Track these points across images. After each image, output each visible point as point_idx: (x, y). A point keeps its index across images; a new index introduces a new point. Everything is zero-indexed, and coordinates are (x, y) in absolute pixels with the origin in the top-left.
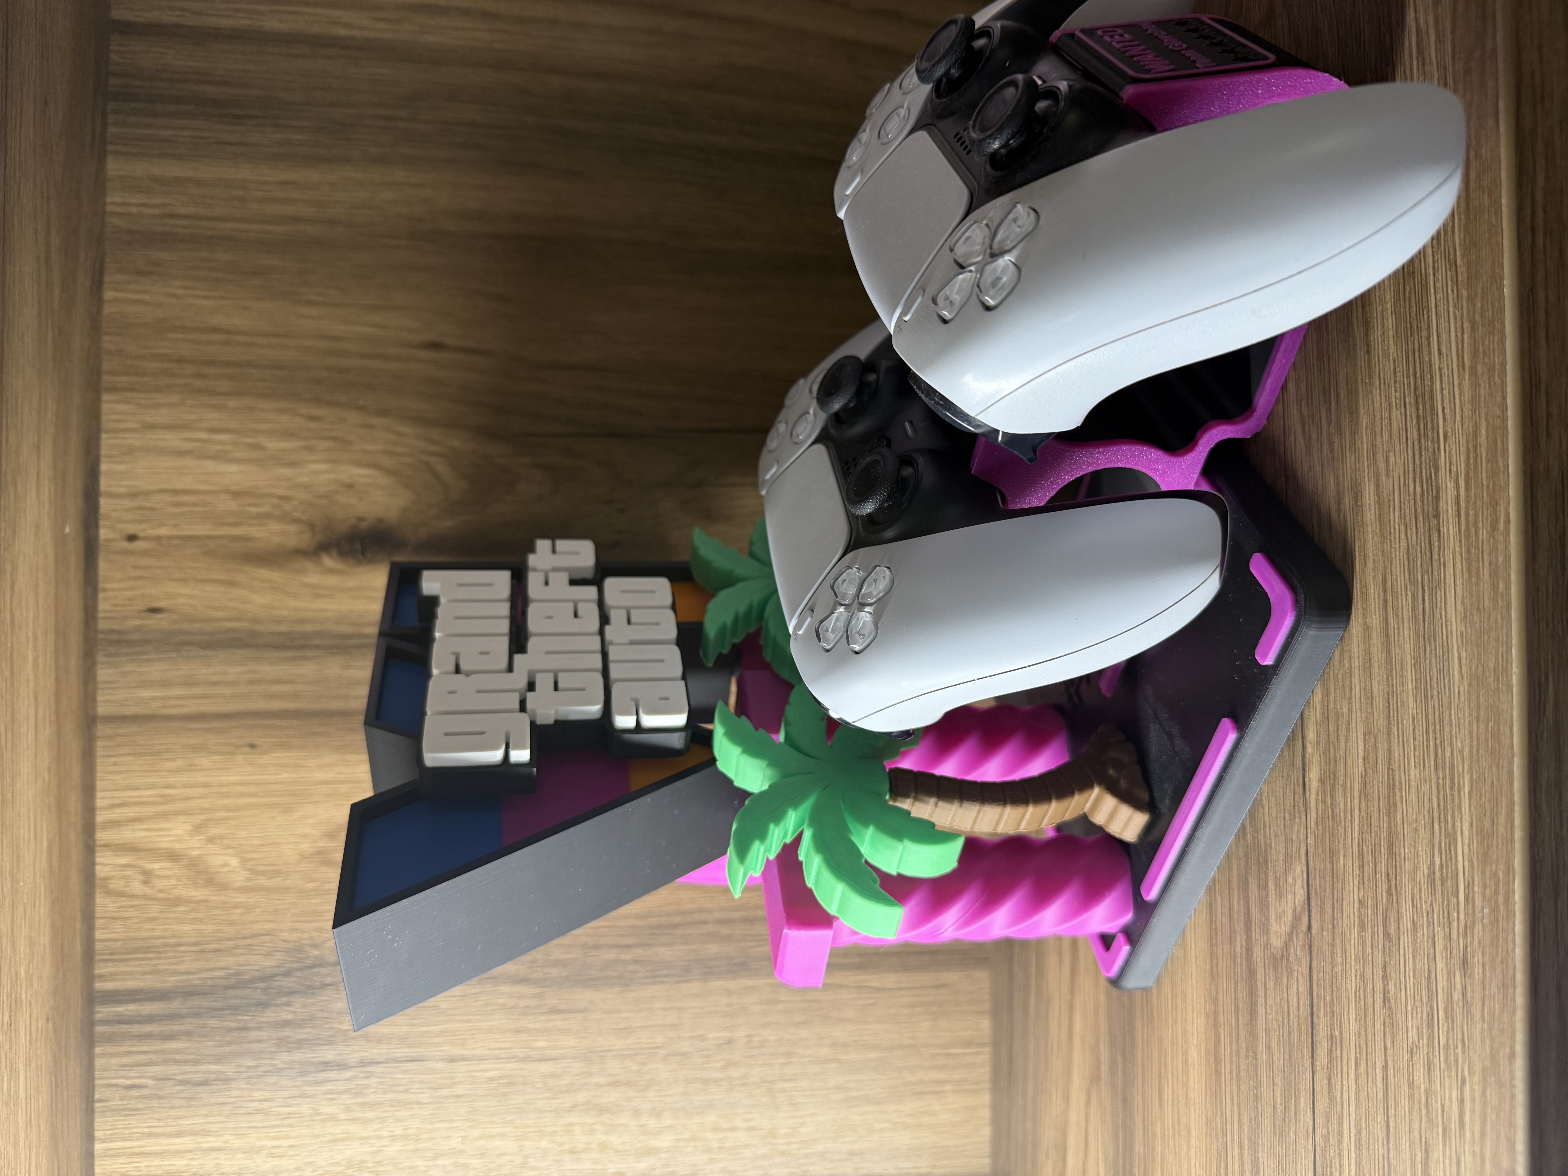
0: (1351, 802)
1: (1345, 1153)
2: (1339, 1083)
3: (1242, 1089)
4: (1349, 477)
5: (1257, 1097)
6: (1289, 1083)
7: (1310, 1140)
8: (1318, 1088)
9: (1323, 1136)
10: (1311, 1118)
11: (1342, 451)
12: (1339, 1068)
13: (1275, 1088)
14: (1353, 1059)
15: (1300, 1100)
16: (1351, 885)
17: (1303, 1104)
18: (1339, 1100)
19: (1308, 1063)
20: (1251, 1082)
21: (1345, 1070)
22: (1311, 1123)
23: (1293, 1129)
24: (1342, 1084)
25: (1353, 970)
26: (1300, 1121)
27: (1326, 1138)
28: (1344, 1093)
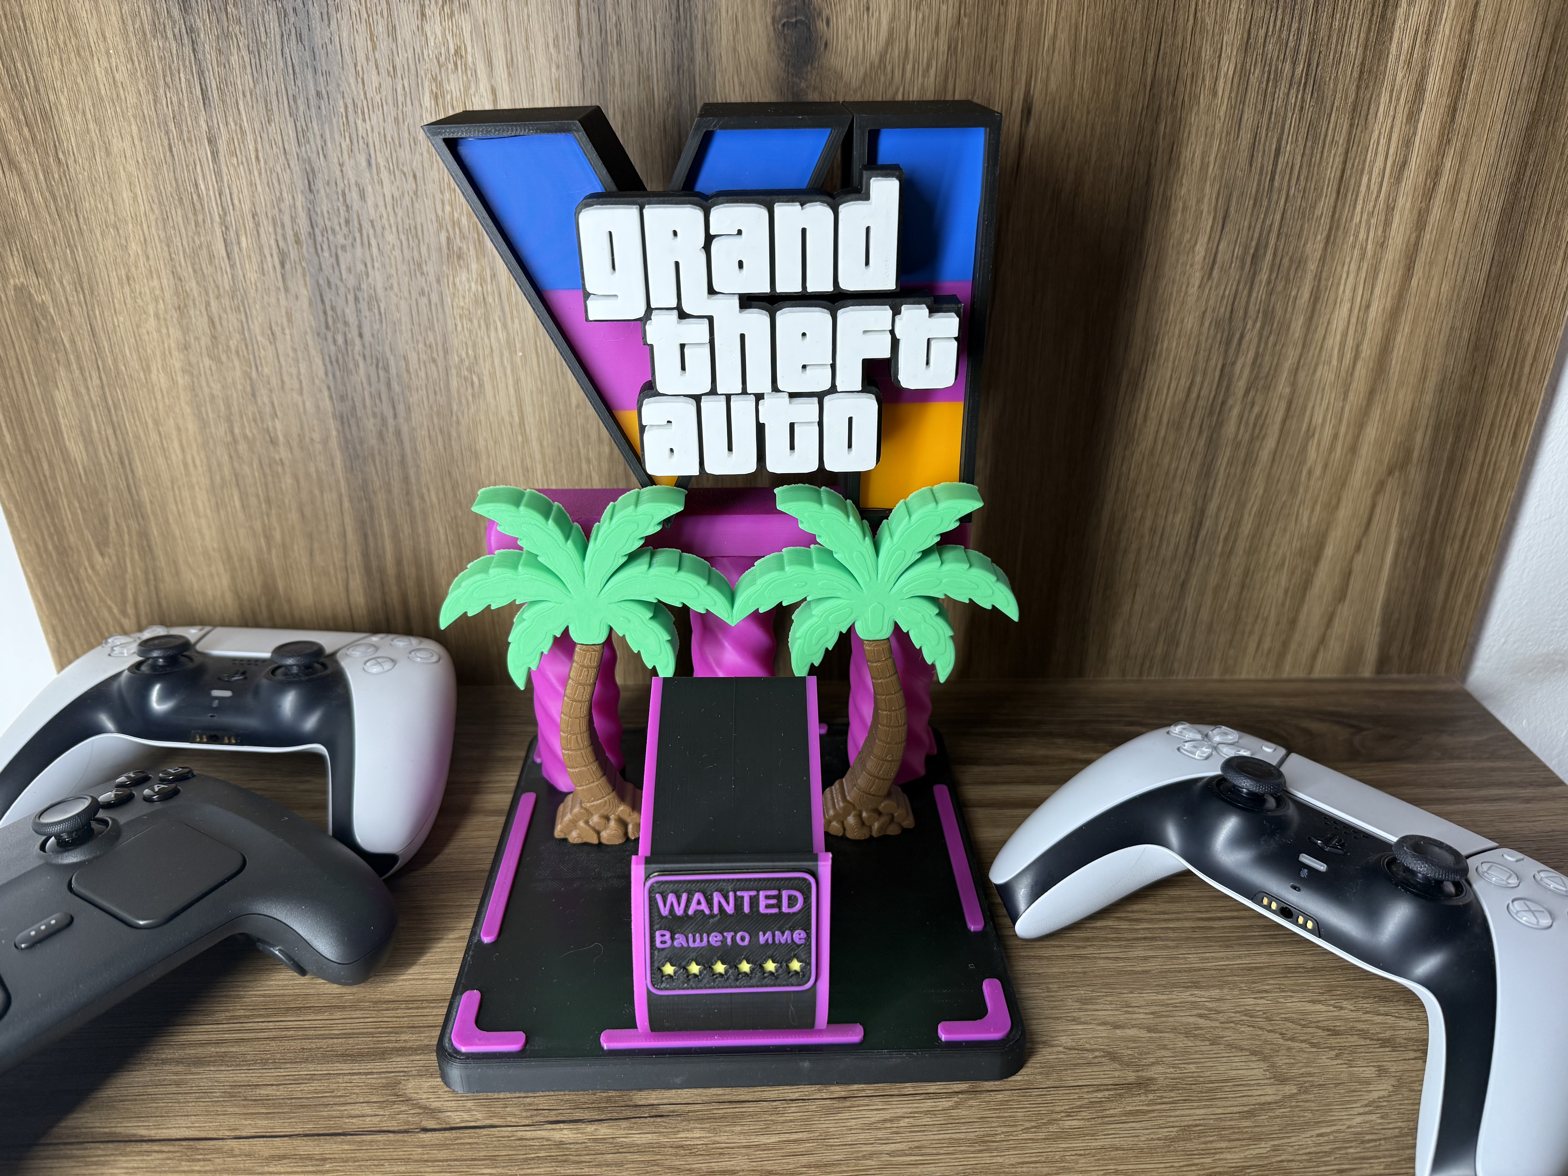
5: (265, 1064)
8: (277, 1142)
9: (233, 1149)
12: (295, 1169)
13: (274, 1087)
18: (266, 1169)
19: (299, 1130)
20: (278, 1056)
22: (244, 1134)
23: (237, 1110)
26: (245, 1119)
27: (231, 1154)
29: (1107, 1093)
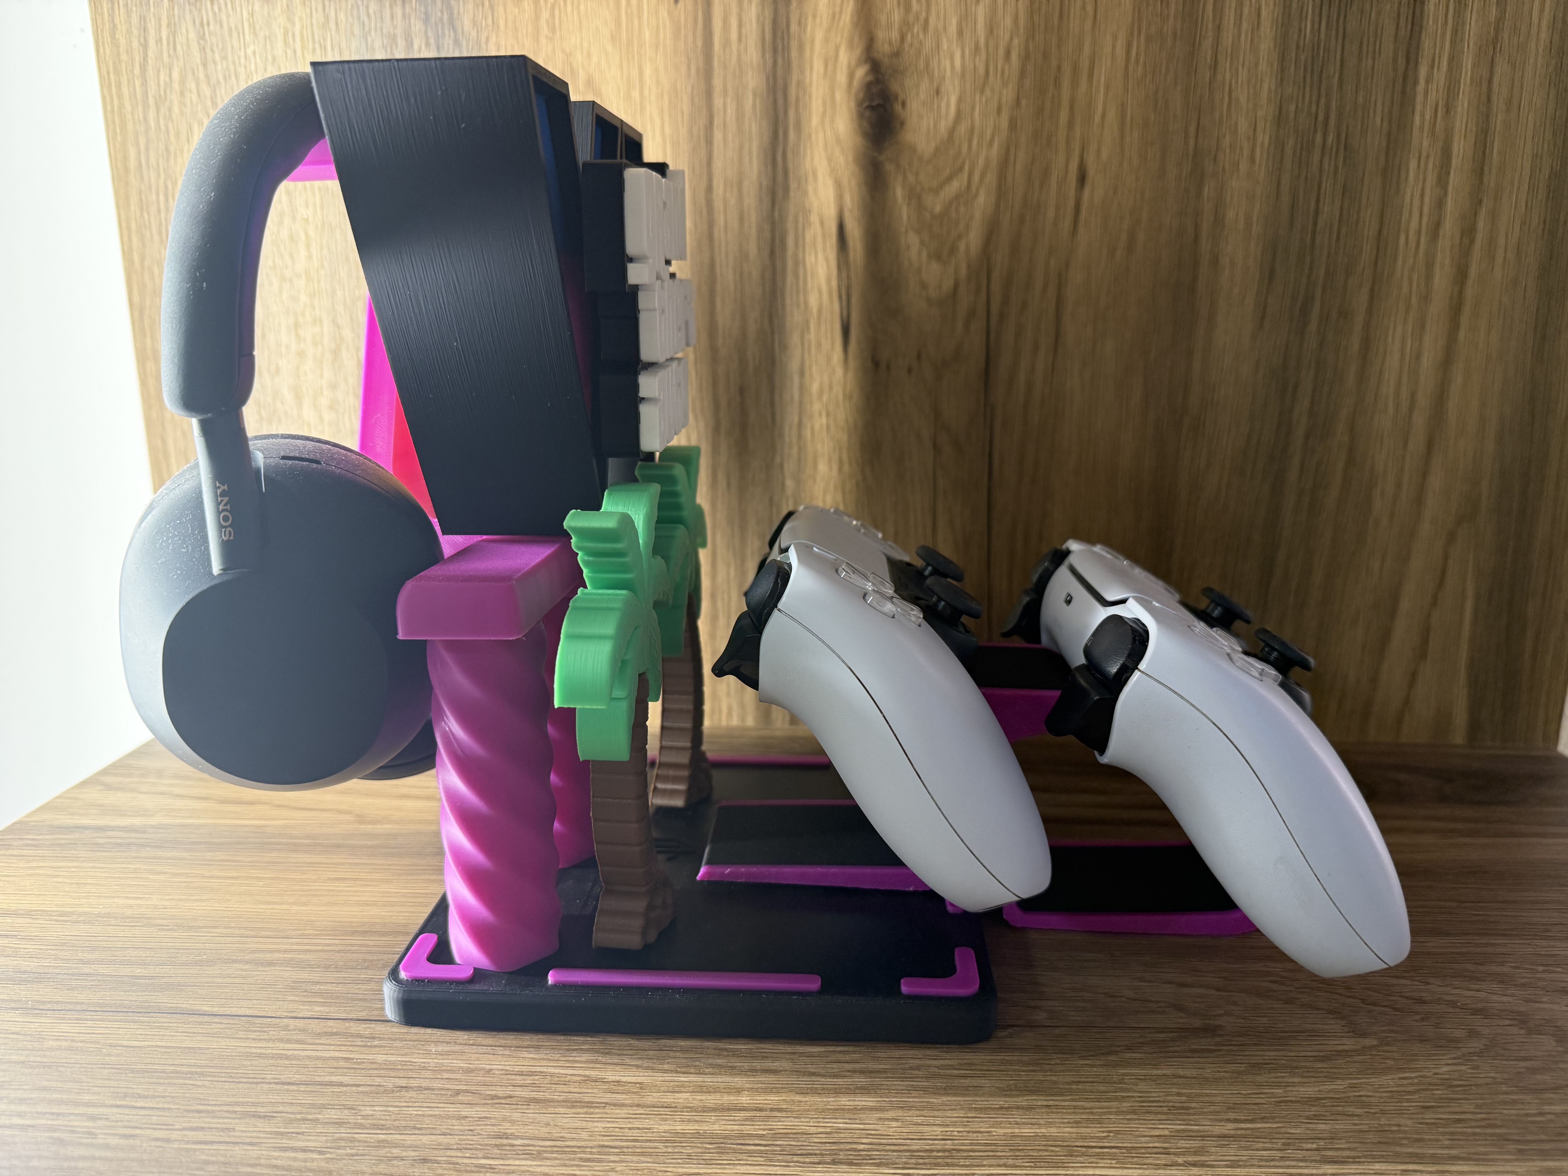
0: (581, 1067)
1: (270, 1045)
2: (332, 1043)
3: (337, 954)
4: (884, 1083)
5: (328, 968)
6: (337, 998)
7: (286, 1014)
8: (331, 1023)
9: (288, 1026)
10: (305, 1016)
11: (910, 1078)
12: (345, 1043)
13: (334, 985)
14: (352, 1056)
15: (322, 1006)
16: (506, 1064)
17: (318, 1009)
18: (317, 1041)
19: (353, 1016)
20: (341, 963)
21: (343, 1048)
22: (300, 1015)
23: (297, 999)
24: (331, 1045)
25: (430, 1060)
26: (303, 1005)
27: (286, 1028)
28: (323, 1046)
29: (1171, 1035)
